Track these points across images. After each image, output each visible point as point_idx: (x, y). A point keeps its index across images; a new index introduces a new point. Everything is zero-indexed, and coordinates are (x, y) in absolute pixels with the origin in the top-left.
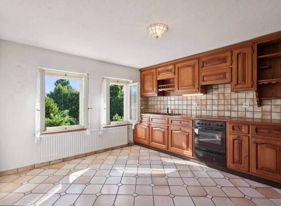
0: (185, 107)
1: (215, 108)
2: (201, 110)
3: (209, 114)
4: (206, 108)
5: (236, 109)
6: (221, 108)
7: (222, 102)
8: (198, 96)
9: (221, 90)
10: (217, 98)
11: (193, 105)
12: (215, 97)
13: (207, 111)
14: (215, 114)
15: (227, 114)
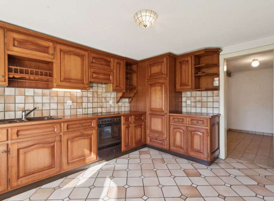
0: (54, 106)
1: (90, 105)
2: (76, 109)
3: (85, 111)
4: (81, 106)
5: (105, 106)
6: (95, 105)
7: (96, 100)
8: (72, 92)
9: (95, 89)
10: (92, 96)
11: (66, 103)
12: (90, 95)
13: (83, 109)
14: (90, 111)
15: (99, 110)
